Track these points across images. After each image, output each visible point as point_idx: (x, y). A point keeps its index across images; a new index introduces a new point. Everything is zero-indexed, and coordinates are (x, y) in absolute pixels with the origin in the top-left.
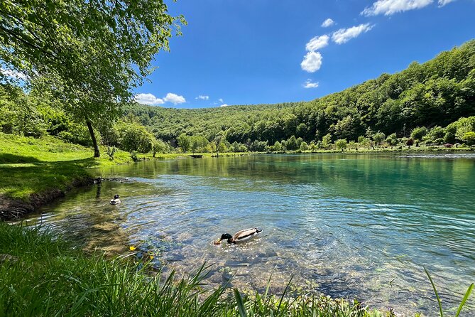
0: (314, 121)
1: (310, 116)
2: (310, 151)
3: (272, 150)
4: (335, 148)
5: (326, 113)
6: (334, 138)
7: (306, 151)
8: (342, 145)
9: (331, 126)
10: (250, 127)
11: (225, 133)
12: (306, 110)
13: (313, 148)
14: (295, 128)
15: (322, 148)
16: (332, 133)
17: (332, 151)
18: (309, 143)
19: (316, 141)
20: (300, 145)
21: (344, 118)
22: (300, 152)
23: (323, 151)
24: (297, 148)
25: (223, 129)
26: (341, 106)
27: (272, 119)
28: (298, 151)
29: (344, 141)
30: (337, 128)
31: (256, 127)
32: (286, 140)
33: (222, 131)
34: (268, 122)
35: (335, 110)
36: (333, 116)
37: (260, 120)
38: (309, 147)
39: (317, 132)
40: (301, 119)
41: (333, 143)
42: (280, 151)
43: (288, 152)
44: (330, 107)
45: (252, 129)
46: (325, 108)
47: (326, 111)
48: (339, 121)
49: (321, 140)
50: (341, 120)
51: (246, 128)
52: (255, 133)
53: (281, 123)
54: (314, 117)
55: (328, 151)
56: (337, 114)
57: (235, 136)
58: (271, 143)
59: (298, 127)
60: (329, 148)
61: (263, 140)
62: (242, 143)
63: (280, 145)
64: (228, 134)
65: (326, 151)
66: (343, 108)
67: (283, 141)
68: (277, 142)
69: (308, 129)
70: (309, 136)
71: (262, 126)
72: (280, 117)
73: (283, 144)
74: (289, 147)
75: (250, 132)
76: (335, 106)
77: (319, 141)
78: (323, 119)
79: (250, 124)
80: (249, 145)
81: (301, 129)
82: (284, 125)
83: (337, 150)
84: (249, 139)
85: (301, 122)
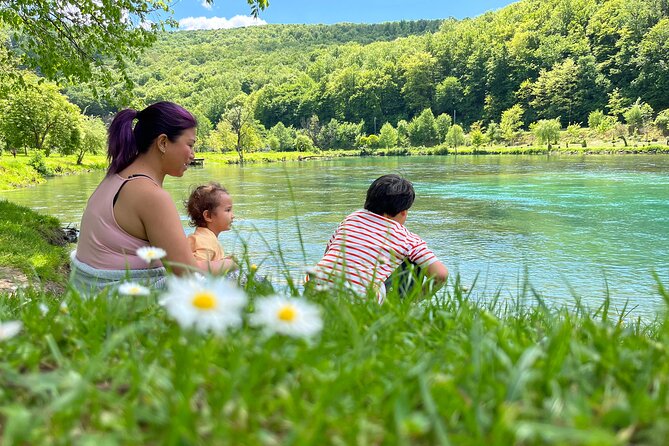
0: (480, 72)
1: (471, 59)
2: (470, 149)
3: (375, 146)
4: (533, 140)
5: (512, 52)
6: (528, 119)
7: (460, 149)
8: (547, 135)
9: (524, 85)
10: (316, 86)
11: (250, 102)
12: (460, 43)
13: (478, 141)
14: (432, 90)
15: (500, 140)
16: (524, 103)
17: (525, 148)
18: (467, 130)
19: (486, 124)
20: (444, 133)
21: (556, 64)
22: (445, 152)
23: (502, 147)
24: (436, 142)
25: (246, 89)
26: (548, 34)
27: (373, 65)
28: (439, 148)
29: (555, 123)
30: (536, 91)
31: (332, 86)
32: (409, 119)
33: (244, 95)
34: (364, 72)
35: (533, 44)
36: (530, 59)
37: (341, 66)
38: (469, 137)
39: (488, 99)
40: (447, 66)
41: (526, 128)
42: (395, 149)
43: (414, 151)
44: (520, 37)
45: (323, 89)
46: (509, 38)
47: (512, 46)
48: (543, 72)
49: (498, 121)
50: (549, 69)
51: (308, 86)
52: (329, 101)
53: (398, 76)
54: (482, 61)
55: (514, 148)
56: (538, 53)
57: (277, 108)
58: (372, 129)
59: (440, 87)
60: (517, 140)
61: (350, 118)
62: (298, 126)
63: (395, 131)
64: (260, 102)
65: (509, 149)
66: (553, 38)
67: (402, 123)
68: (387, 127)
69: (466, 91)
70: (466, 111)
71: (349, 84)
72: (394, 61)
73: (402, 131)
74: (417, 139)
75: (318, 99)
76: (533, 34)
77: (493, 124)
78: (503, 67)
79: (317, 77)
80: (316, 131)
81: (448, 91)
82: (404, 80)
83: (536, 147)
84: (315, 118)
85: (447, 73)
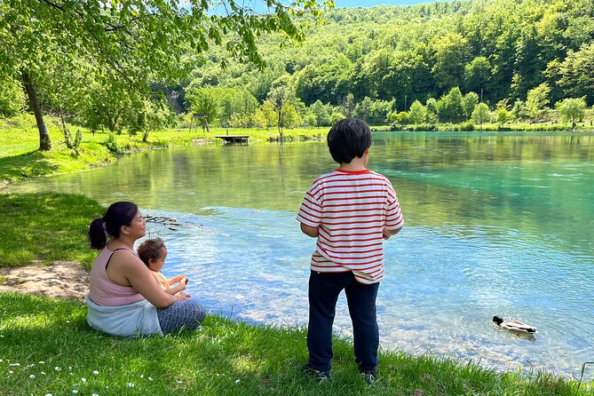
0: (509, 51)
1: (501, 40)
2: (495, 126)
3: (405, 122)
4: (558, 118)
5: (541, 32)
6: (555, 97)
7: (485, 126)
8: (573, 113)
9: (551, 64)
10: (353, 66)
11: (293, 81)
12: (491, 24)
13: (503, 118)
14: (462, 69)
15: (525, 117)
16: (552, 81)
17: (549, 125)
18: (493, 107)
19: (511, 103)
20: (470, 110)
21: (584, 45)
22: (470, 129)
23: (526, 125)
24: (463, 119)
25: (290, 70)
26: (577, 15)
27: (407, 46)
28: (465, 124)
29: (580, 102)
30: (564, 71)
31: (367, 66)
32: (438, 98)
33: (287, 75)
34: (397, 53)
35: (562, 25)
36: (559, 39)
37: (377, 47)
38: (495, 115)
39: (516, 78)
40: (477, 46)
41: (551, 105)
42: (423, 125)
43: (442, 127)
44: (550, 18)
45: (359, 69)
46: (538, 18)
47: (541, 27)
48: (570, 52)
49: (524, 99)
50: (576, 49)
51: (345, 66)
52: (364, 80)
53: (429, 57)
54: (511, 41)
55: (538, 126)
56: (566, 34)
57: (316, 87)
58: (402, 106)
59: (469, 67)
60: (542, 118)
61: (383, 96)
62: (334, 103)
63: (424, 109)
64: (301, 82)
65: (533, 126)
66: (581, 19)
67: (431, 101)
68: (416, 104)
69: (494, 71)
70: (493, 89)
71: (383, 65)
72: (426, 41)
73: (431, 108)
74: (445, 116)
75: (354, 79)
76: (562, 16)
77: (519, 102)
78: (533, 47)
79: (353, 58)
80: (351, 108)
81: (476, 70)
82: (435, 60)
83: (560, 125)
84: (350, 96)
85: (477, 53)
